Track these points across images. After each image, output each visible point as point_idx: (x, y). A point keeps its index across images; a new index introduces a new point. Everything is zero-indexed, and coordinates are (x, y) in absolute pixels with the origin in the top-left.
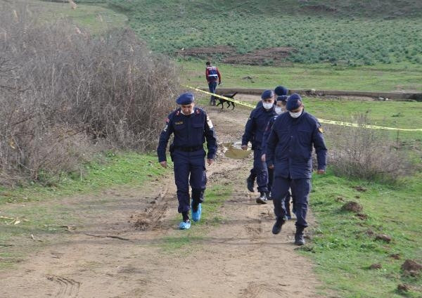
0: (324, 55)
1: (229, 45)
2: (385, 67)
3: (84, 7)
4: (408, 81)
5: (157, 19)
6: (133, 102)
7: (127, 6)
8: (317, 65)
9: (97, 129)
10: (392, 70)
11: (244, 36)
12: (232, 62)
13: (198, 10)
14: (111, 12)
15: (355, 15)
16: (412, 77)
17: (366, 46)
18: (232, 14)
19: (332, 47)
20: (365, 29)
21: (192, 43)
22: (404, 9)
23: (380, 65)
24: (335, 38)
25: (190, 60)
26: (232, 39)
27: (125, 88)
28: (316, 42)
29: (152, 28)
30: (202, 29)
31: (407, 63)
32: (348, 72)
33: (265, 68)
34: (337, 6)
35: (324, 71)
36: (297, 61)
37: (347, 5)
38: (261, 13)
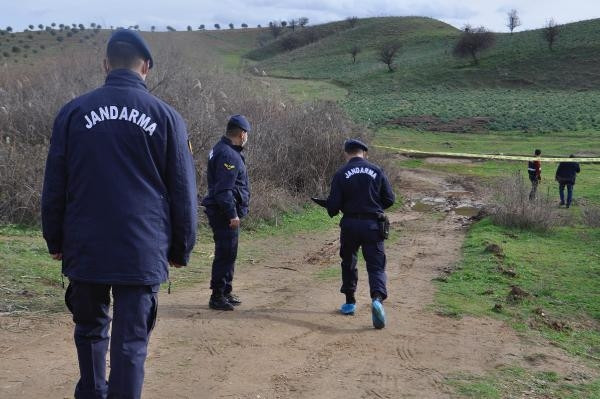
0: (518, 124)
1: (434, 114)
2: (572, 134)
3: (310, 83)
4: (590, 146)
5: (374, 93)
7: (348, 82)
8: (509, 132)
10: (577, 137)
11: (448, 107)
12: (434, 130)
13: (411, 84)
14: (333, 86)
15: (551, 88)
16: (595, 143)
17: (557, 115)
18: (439, 87)
19: (526, 117)
20: (559, 100)
21: (400, 114)
22: (595, 82)
23: (567, 132)
24: (531, 108)
25: (397, 128)
26: (438, 110)
28: (513, 112)
29: (367, 101)
30: (411, 101)
31: (592, 130)
32: (540, 138)
33: (463, 135)
34: (534, 80)
35: (516, 137)
36: (492, 129)
37: (544, 78)
38: (465, 86)
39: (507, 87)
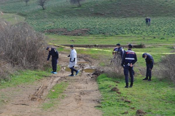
0: (101, 32)
1: (65, 28)
2: (124, 35)
3: (8, 14)
4: (132, 40)
5: (36, 19)
6: (29, 51)
7: (25, 14)
8: (98, 35)
9: (15, 61)
10: (126, 37)
11: (70, 25)
12: (66, 35)
13: (53, 15)
14: (18, 16)
15: (111, 16)
16: (134, 39)
17: (116, 28)
18: (65, 16)
19: (103, 28)
20: (115, 21)
21: (50, 28)
22: (130, 14)
23: (121, 35)
24: (104, 25)
25: (50, 34)
26: (66, 26)
27: (25, 45)
28: (97, 26)
29: (35, 22)
30: (54, 22)
31: (131, 34)
32: (110, 37)
33: (78, 37)
34: (105, 13)
35: (101, 37)
36: (91, 34)
37: (108, 13)
38: (76, 16)
39: (94, 16)
